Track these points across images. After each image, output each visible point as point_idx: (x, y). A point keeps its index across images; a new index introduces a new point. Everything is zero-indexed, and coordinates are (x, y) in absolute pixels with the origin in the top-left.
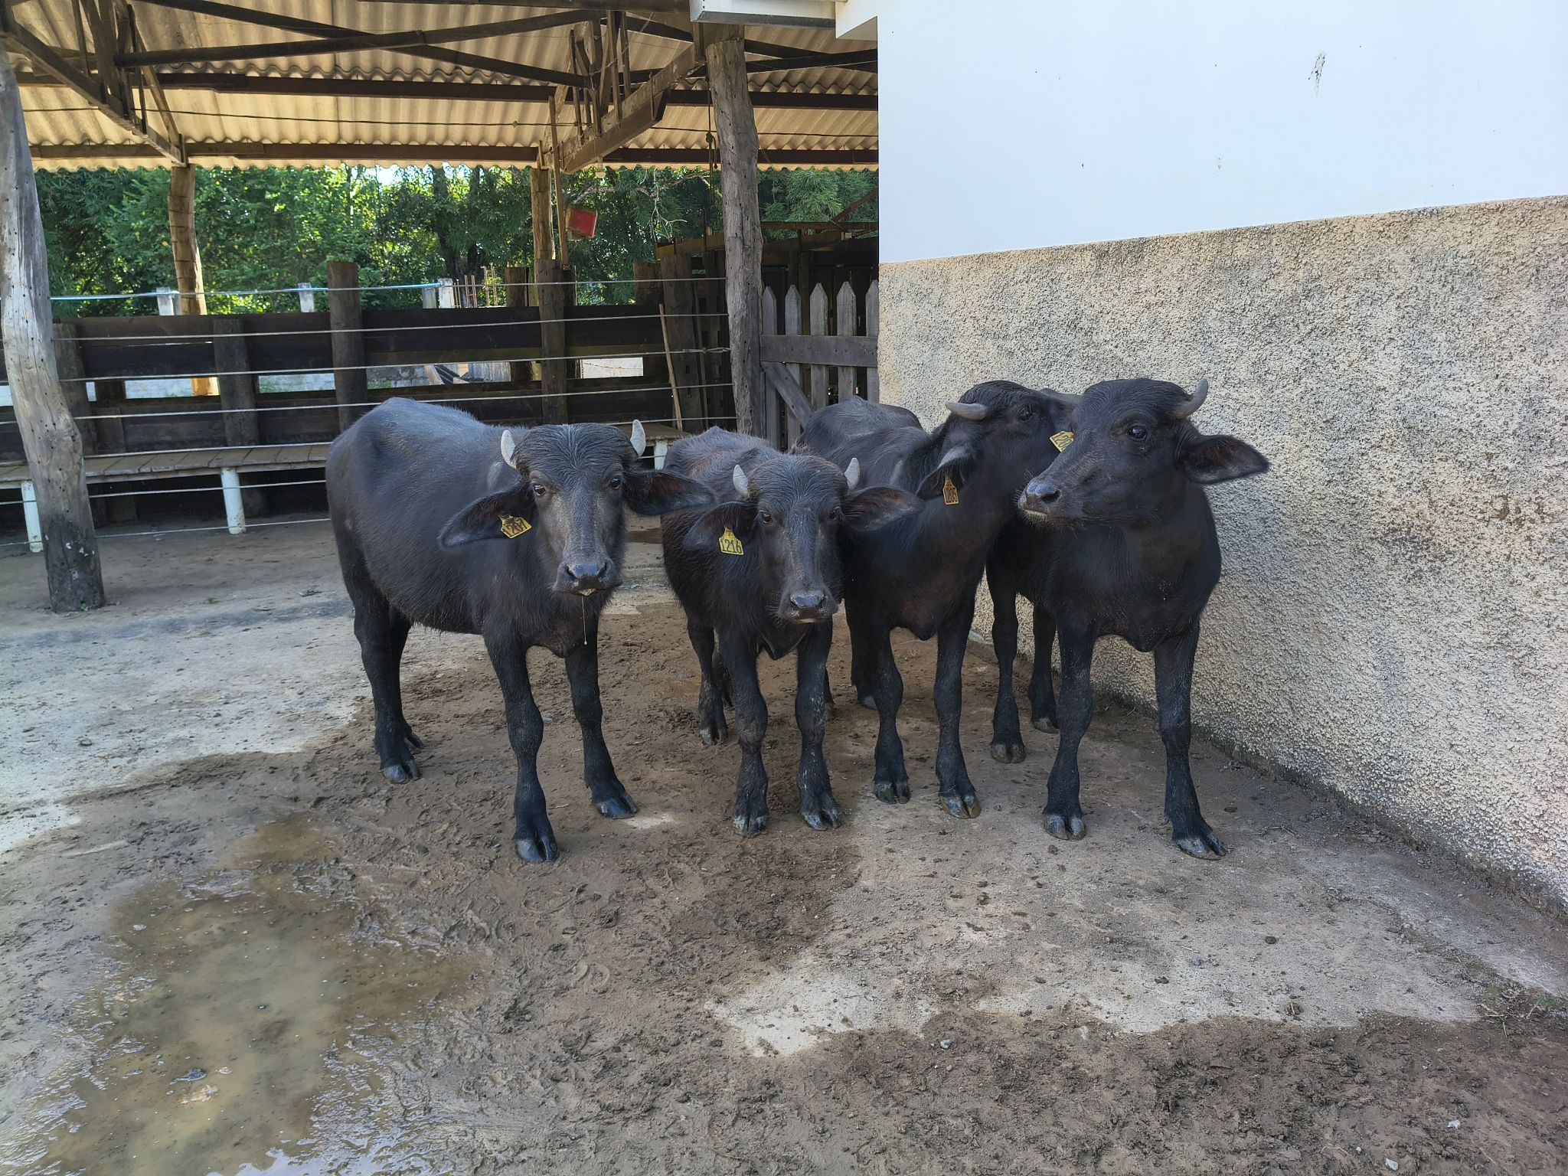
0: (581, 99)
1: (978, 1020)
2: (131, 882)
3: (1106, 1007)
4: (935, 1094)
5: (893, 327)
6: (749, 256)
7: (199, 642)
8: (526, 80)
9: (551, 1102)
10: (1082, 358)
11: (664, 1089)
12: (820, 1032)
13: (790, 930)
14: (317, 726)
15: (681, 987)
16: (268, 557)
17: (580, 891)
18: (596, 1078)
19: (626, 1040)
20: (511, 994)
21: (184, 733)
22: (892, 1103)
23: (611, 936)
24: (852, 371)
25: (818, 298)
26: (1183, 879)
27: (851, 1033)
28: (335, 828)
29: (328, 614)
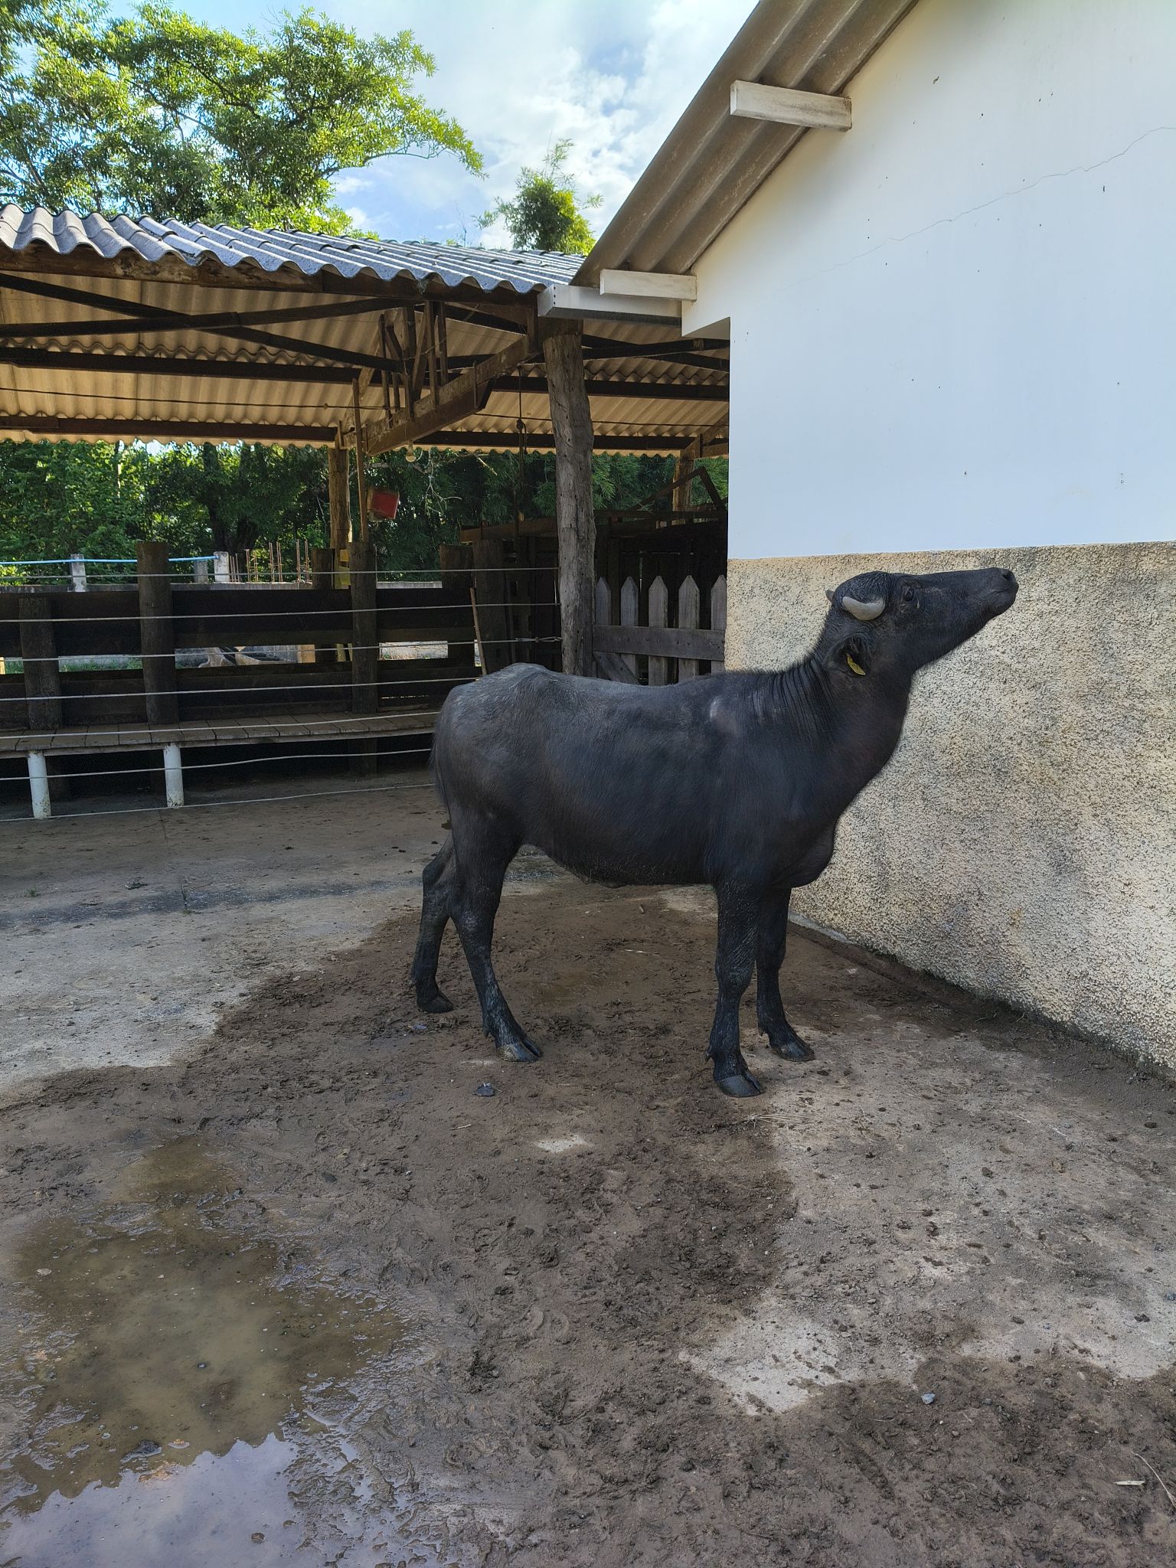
0: (390, 382)
1: (967, 1367)
2: (22, 1218)
3: (1094, 1350)
4: (950, 1455)
5: (742, 622)
6: (583, 547)
7: (30, 939)
8: (329, 361)
9: (547, 1473)
10: (964, 662)
11: (664, 1456)
12: (809, 1384)
13: (742, 1267)
14: (181, 1036)
15: (648, 1334)
16: (80, 845)
17: (510, 1225)
18: (588, 1443)
19: (607, 1398)
20: (470, 1346)
21: (39, 1044)
22: (908, 1467)
23: (557, 1277)
24: (694, 663)
25: (658, 592)
26: (1128, 1204)
27: (842, 1386)
28: (229, 1154)
29: (160, 909)
